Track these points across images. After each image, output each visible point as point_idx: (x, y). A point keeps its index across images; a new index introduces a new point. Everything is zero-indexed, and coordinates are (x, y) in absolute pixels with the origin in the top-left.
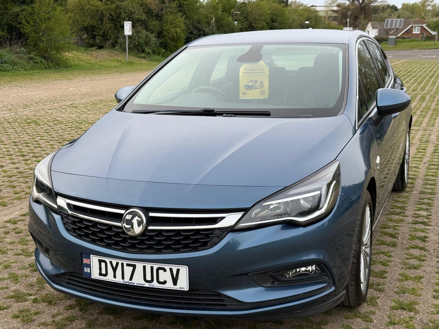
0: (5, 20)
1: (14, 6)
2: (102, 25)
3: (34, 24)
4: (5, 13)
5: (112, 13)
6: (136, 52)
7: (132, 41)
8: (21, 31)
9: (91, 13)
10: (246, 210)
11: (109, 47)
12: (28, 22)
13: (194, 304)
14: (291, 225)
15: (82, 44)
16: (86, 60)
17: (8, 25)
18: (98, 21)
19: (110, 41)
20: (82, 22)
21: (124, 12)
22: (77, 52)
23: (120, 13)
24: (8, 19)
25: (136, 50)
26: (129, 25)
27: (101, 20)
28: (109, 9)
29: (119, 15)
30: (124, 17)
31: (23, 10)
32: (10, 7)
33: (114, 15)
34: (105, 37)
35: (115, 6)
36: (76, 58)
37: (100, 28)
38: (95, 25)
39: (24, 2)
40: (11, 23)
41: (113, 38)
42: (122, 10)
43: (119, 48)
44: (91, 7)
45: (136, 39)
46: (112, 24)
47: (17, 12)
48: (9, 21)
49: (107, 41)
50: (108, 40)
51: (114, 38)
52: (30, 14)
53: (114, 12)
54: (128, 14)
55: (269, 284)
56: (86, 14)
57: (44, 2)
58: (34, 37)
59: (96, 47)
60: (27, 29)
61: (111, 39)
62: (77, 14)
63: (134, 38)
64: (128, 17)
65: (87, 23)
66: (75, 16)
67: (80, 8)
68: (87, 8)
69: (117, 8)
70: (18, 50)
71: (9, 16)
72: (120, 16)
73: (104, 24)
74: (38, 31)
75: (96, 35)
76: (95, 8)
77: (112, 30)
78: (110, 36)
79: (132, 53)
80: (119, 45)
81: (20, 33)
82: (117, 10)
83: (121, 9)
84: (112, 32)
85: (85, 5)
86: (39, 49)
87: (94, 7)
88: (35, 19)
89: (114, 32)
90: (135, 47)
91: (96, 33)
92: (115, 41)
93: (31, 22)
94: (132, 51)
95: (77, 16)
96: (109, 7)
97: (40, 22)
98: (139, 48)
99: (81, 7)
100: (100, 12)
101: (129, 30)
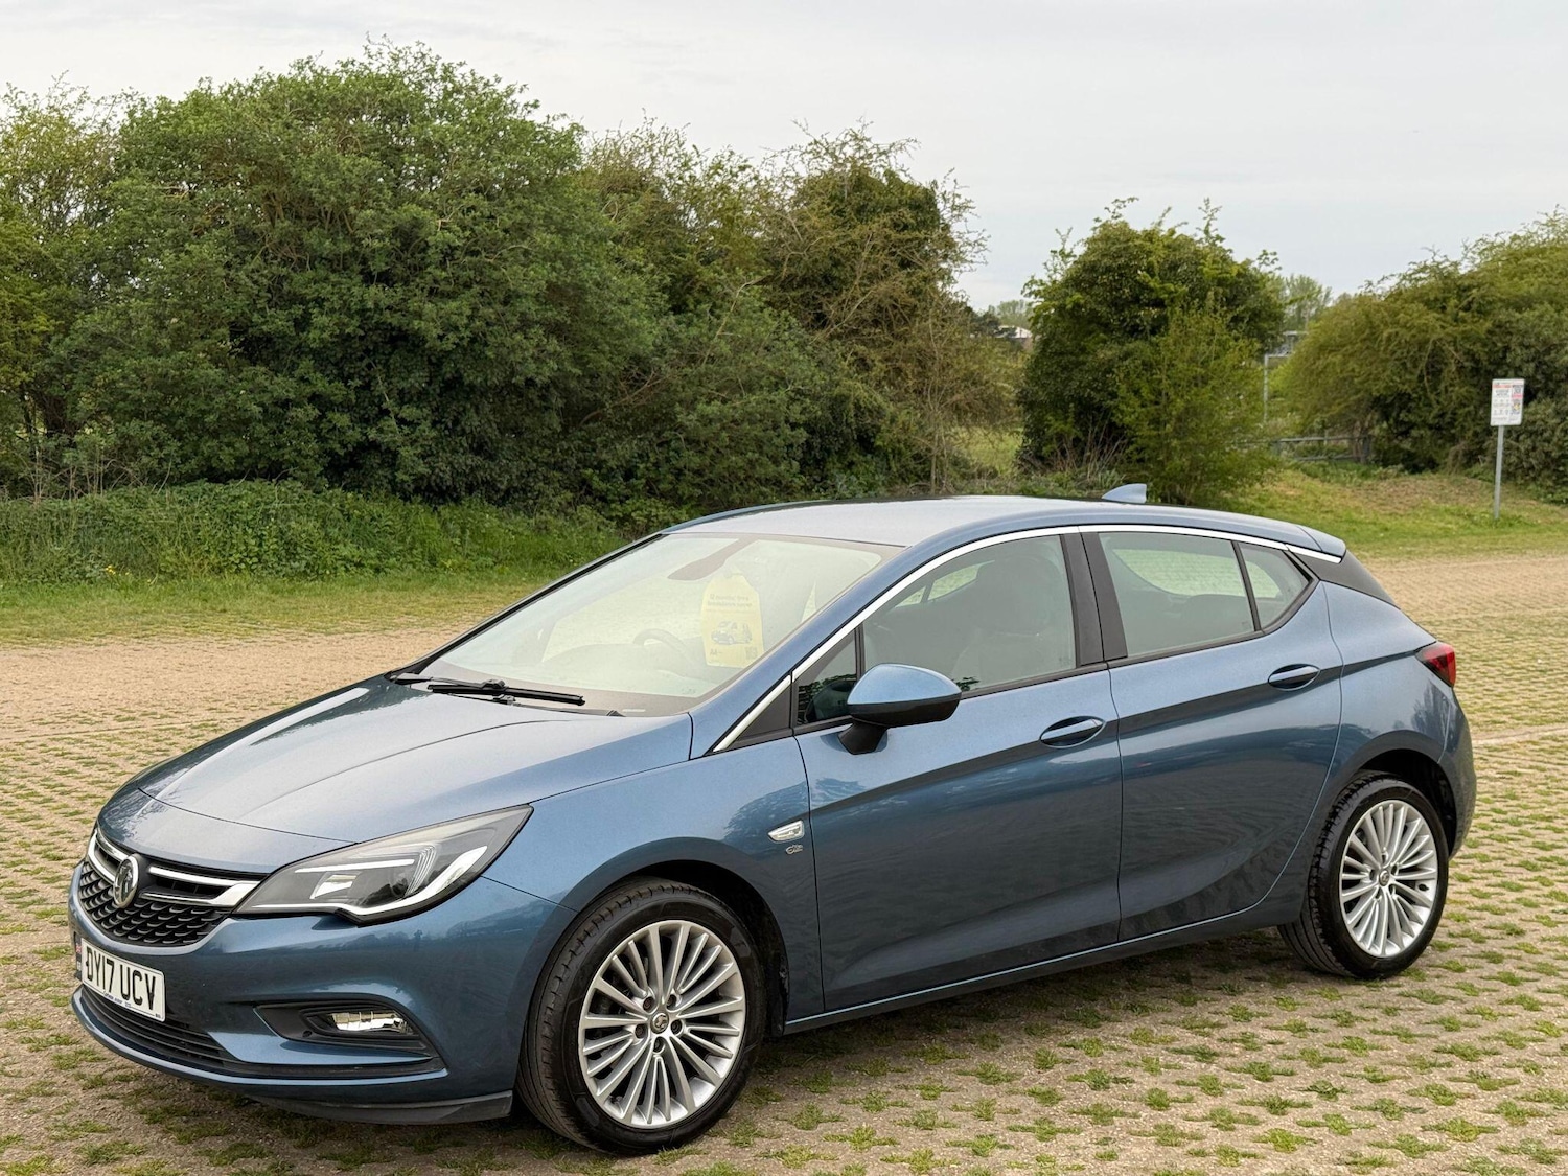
0: (1074, 384)
1: (1104, 342)
2: (1435, 388)
3: (1153, 398)
4: (1078, 364)
5: (1477, 348)
6: (1550, 483)
7: (1537, 444)
8: (1114, 419)
9: (1399, 352)
10: (262, 878)
11: (1454, 466)
12: (1137, 392)
13: (186, 1053)
14: (341, 919)
15: (1362, 456)
16: (1340, 511)
17: (1079, 401)
18: (1421, 378)
19: (1461, 446)
20: (1362, 383)
21: (1521, 345)
22: (1323, 481)
23: (1507, 349)
24: (1081, 382)
25: (1549, 477)
26: (1511, 391)
27: (1433, 374)
28: (1466, 336)
29: (1501, 355)
30: (1517, 362)
31: (1127, 355)
32: (1091, 345)
33: (1484, 357)
34: (1444, 430)
35: (1488, 325)
36: (1307, 503)
37: (1427, 398)
38: (1409, 391)
39: (1137, 330)
40: (1090, 394)
41: (1470, 433)
42: (1514, 339)
43: (1485, 468)
44: (1402, 332)
45: (1555, 439)
46: (1475, 386)
47: (1110, 360)
48: (1085, 387)
49: (1448, 445)
50: (1453, 440)
51: (1476, 434)
52: (1148, 366)
53: (1485, 345)
54: (1537, 352)
55: (299, 1035)
56: (1382, 355)
57: (1192, 329)
58: (1150, 437)
59: (1400, 466)
60: (1129, 413)
61: (1463, 437)
62: (1351, 355)
63: (1546, 435)
64: (1533, 360)
65: (1382, 385)
66: (1345, 363)
67: (1365, 335)
68: (1385, 334)
69: (1497, 330)
70: (1098, 478)
71: (1087, 372)
72: (1505, 357)
73: (1442, 387)
74: (1164, 418)
75: (1413, 425)
76: (1414, 336)
77: (1472, 408)
78: (1463, 427)
79: (1532, 487)
80: (1488, 459)
81: (1112, 425)
82: (1494, 338)
83: (1511, 334)
84: (1469, 412)
85: (1382, 326)
86: (1163, 474)
87: (1414, 332)
88: (1161, 381)
89: (1476, 413)
90: (1546, 466)
91: (1412, 418)
92: (1478, 443)
93: (1145, 392)
94: (1534, 479)
95: (1352, 364)
96: (1468, 327)
97: (1171, 393)
98: (1561, 469)
99: (1368, 331)
100: (1430, 347)
101: (1510, 408)
